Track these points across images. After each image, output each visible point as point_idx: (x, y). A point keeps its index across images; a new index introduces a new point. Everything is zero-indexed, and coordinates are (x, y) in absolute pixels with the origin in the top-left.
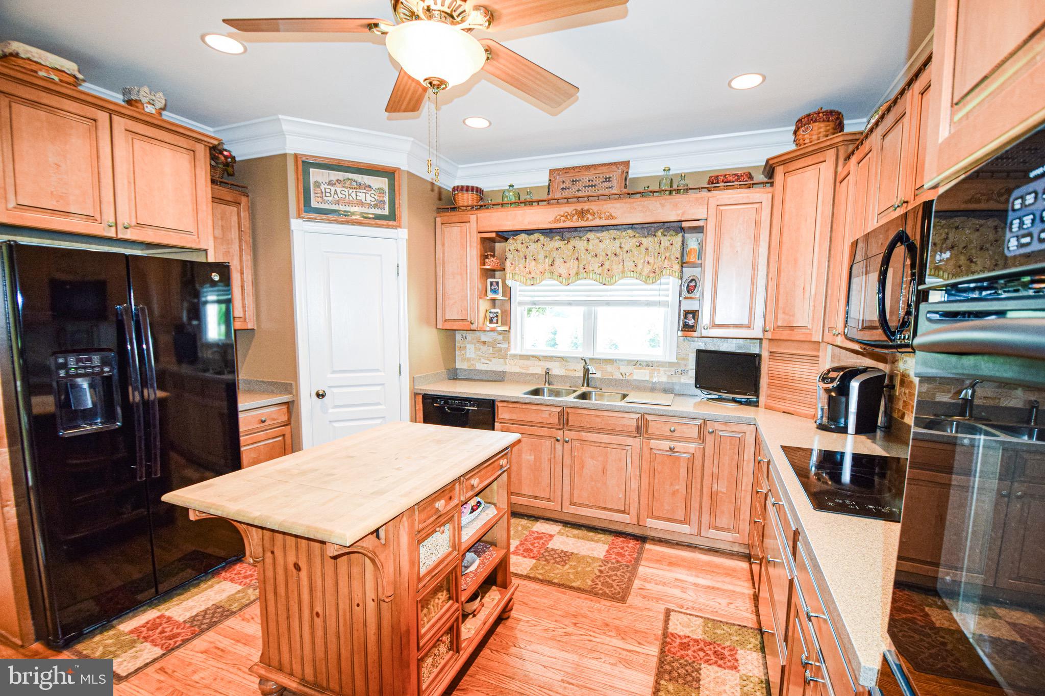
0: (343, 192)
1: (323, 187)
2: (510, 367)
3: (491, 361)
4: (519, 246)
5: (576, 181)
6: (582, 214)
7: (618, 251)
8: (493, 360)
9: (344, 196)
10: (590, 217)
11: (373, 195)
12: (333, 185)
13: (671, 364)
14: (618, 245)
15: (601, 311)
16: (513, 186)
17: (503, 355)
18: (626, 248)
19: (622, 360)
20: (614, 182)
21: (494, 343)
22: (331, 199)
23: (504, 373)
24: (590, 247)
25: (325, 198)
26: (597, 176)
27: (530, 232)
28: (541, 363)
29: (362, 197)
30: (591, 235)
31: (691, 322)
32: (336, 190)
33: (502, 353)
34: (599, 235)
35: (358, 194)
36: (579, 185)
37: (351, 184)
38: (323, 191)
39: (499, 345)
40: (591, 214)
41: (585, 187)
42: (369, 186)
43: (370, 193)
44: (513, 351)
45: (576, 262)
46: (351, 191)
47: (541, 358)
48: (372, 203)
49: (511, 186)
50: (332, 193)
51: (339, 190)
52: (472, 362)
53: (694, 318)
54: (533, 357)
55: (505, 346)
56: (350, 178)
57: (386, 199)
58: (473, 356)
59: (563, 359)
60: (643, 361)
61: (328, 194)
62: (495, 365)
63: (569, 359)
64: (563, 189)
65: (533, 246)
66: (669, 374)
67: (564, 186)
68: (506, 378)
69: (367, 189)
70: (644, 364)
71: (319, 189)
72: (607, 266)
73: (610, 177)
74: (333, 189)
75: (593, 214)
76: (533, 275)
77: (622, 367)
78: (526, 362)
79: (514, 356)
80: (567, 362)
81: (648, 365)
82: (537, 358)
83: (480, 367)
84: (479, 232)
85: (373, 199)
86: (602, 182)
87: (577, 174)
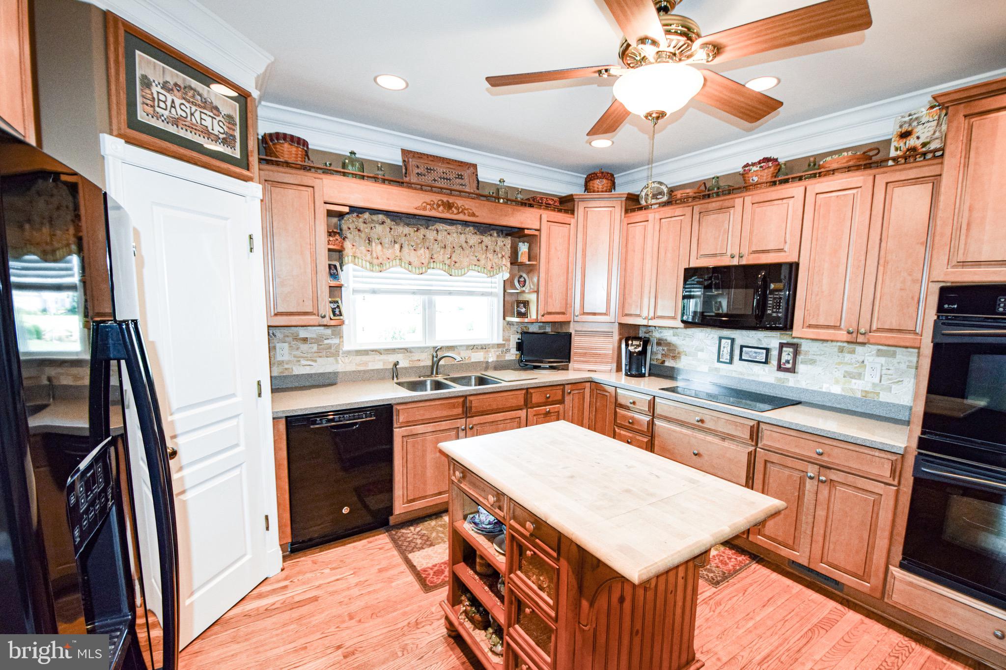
0: (183, 107)
1: (155, 89)
2: (342, 365)
3: (315, 361)
4: (362, 226)
5: (430, 169)
6: (449, 206)
7: (464, 245)
8: (319, 360)
9: (184, 115)
10: (455, 211)
11: (221, 124)
12: (170, 90)
13: (499, 346)
14: (464, 240)
15: (438, 300)
16: (355, 154)
17: (333, 352)
18: (471, 242)
19: (461, 346)
20: (466, 181)
21: (318, 340)
22: (166, 113)
23: (336, 374)
24: (439, 238)
25: (158, 109)
26: (451, 170)
27: (374, 211)
28: (383, 357)
29: (208, 122)
30: (440, 226)
31: (523, 310)
32: (173, 102)
33: (333, 350)
34: (448, 227)
35: (203, 116)
36: (433, 175)
37: (193, 97)
38: (155, 96)
39: (326, 342)
40: (456, 208)
41: (441, 178)
42: (217, 108)
43: (218, 119)
44: (346, 347)
45: (427, 251)
46: (194, 108)
47: (382, 352)
48: (221, 136)
49: (352, 153)
50: (169, 103)
51: (178, 102)
52: (286, 366)
53: (525, 307)
54: (373, 351)
55: (336, 341)
56: (193, 86)
57: (237, 134)
58: (286, 358)
59: (406, 350)
60: (478, 345)
61: (162, 105)
62: (323, 366)
63: (413, 350)
64: (418, 174)
65: (379, 229)
66: (497, 353)
67: (419, 171)
68: (339, 380)
69: (215, 111)
70: (480, 347)
71: (148, 91)
72: (454, 259)
73: (461, 175)
74: (170, 97)
75: (457, 208)
76: (380, 260)
77: (462, 352)
78: (365, 358)
79: (349, 353)
80: (411, 352)
81: (482, 348)
82: (378, 352)
83: (298, 370)
84: (325, 203)
85: (222, 131)
86: (456, 178)
87: (430, 163)
